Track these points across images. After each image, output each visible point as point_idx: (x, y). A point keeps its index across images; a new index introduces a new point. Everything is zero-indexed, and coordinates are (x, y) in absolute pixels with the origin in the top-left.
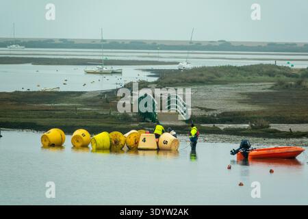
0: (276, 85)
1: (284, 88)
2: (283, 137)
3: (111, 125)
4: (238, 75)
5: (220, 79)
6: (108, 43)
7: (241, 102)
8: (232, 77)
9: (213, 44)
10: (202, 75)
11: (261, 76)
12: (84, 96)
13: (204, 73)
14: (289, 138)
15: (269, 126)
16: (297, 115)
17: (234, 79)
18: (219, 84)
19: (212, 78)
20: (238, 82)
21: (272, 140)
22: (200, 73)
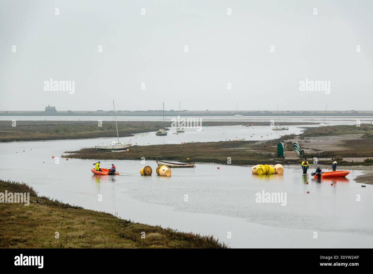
0: (364, 136)
1: (368, 137)
2: (349, 165)
3: (257, 160)
4: (347, 130)
5: (337, 132)
6: (290, 113)
7: (339, 145)
8: (344, 131)
9: (348, 112)
10: (326, 130)
11: (360, 130)
12: (257, 143)
13: (328, 129)
14: (352, 165)
15: (342, 159)
16: (363, 153)
17: (344, 132)
18: (335, 135)
19: (332, 132)
20: (346, 134)
21: (342, 167)
22: (325, 129)
